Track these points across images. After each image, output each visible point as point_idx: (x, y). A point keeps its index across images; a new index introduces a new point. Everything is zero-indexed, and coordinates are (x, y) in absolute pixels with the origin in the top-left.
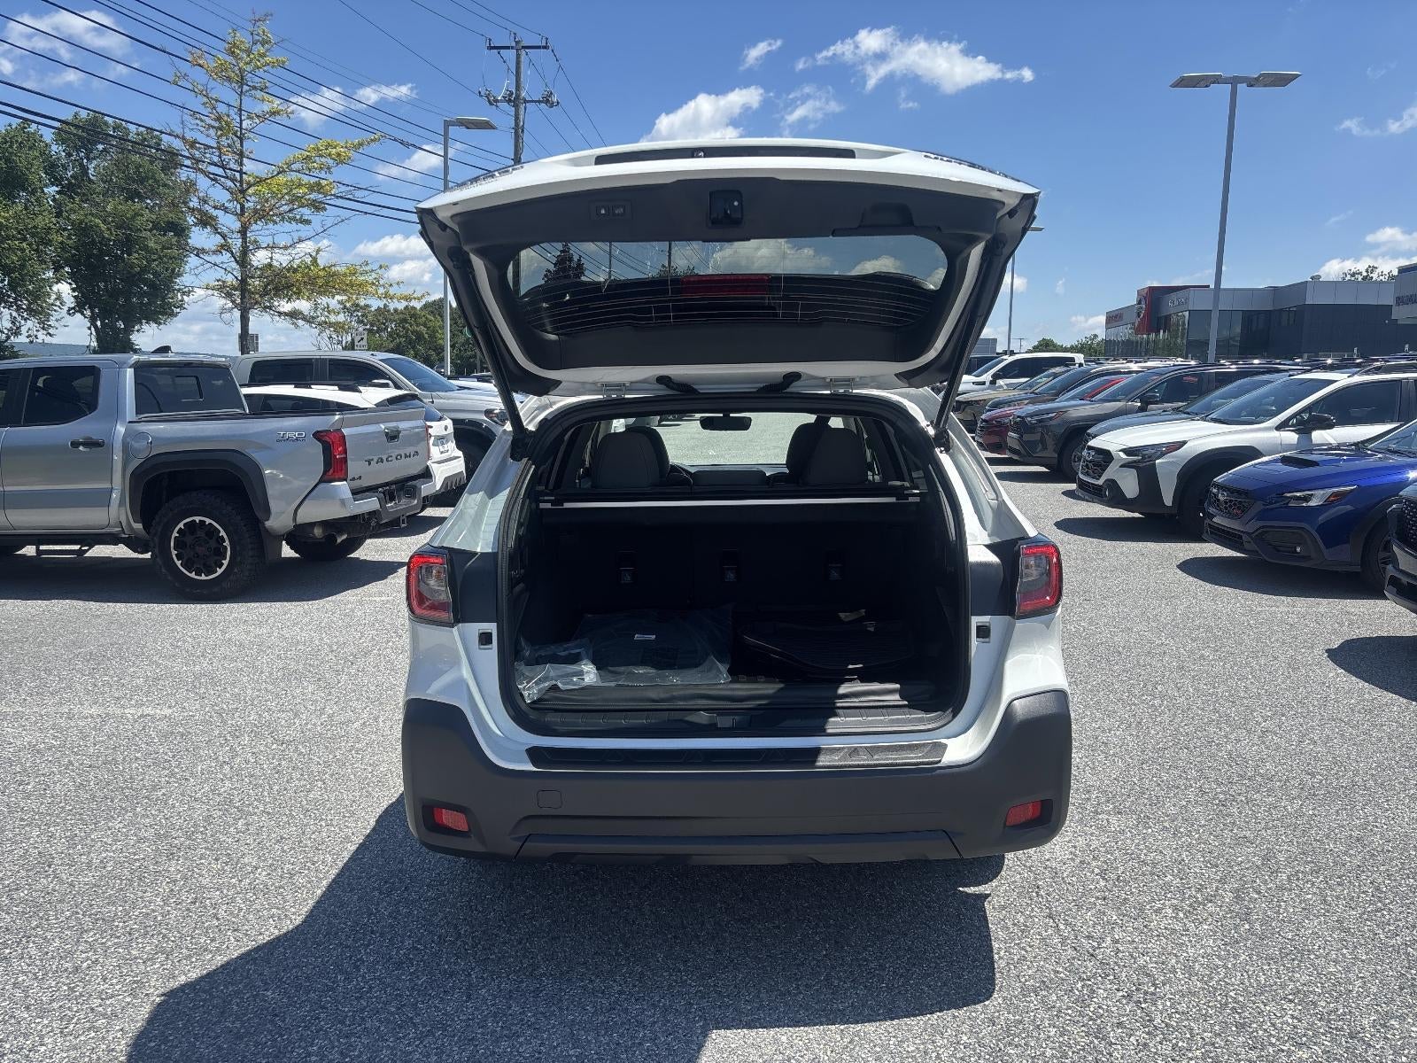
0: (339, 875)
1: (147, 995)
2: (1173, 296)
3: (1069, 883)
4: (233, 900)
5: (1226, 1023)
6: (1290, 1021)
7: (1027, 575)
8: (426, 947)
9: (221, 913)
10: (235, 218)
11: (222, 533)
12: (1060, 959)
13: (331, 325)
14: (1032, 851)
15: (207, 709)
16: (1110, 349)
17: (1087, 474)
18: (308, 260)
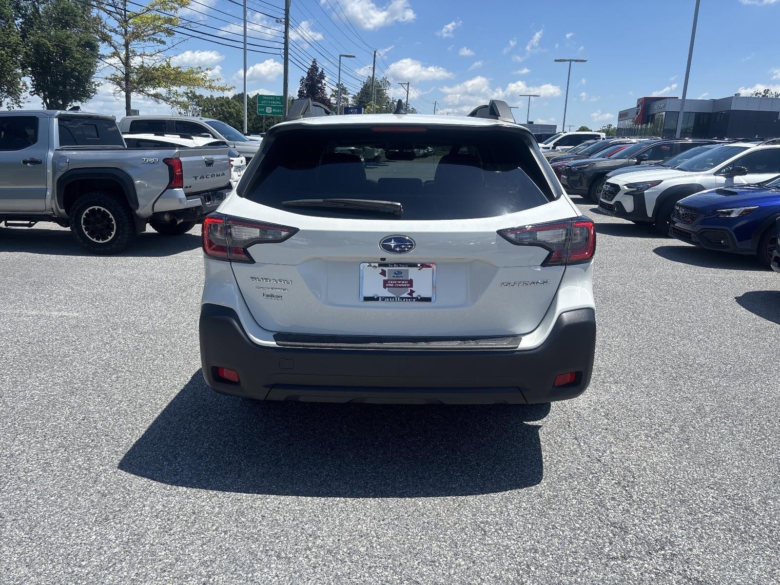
0: (168, 407)
1: (52, 470)
2: (658, 103)
3: (587, 421)
4: (106, 419)
5: (674, 500)
6: (711, 499)
7: (575, 240)
8: (216, 448)
9: (99, 426)
10: (122, 37)
11: (111, 216)
12: (580, 462)
13: (178, 103)
14: (566, 402)
15: (99, 314)
16: (620, 132)
17: (605, 198)
18: (164, 64)
